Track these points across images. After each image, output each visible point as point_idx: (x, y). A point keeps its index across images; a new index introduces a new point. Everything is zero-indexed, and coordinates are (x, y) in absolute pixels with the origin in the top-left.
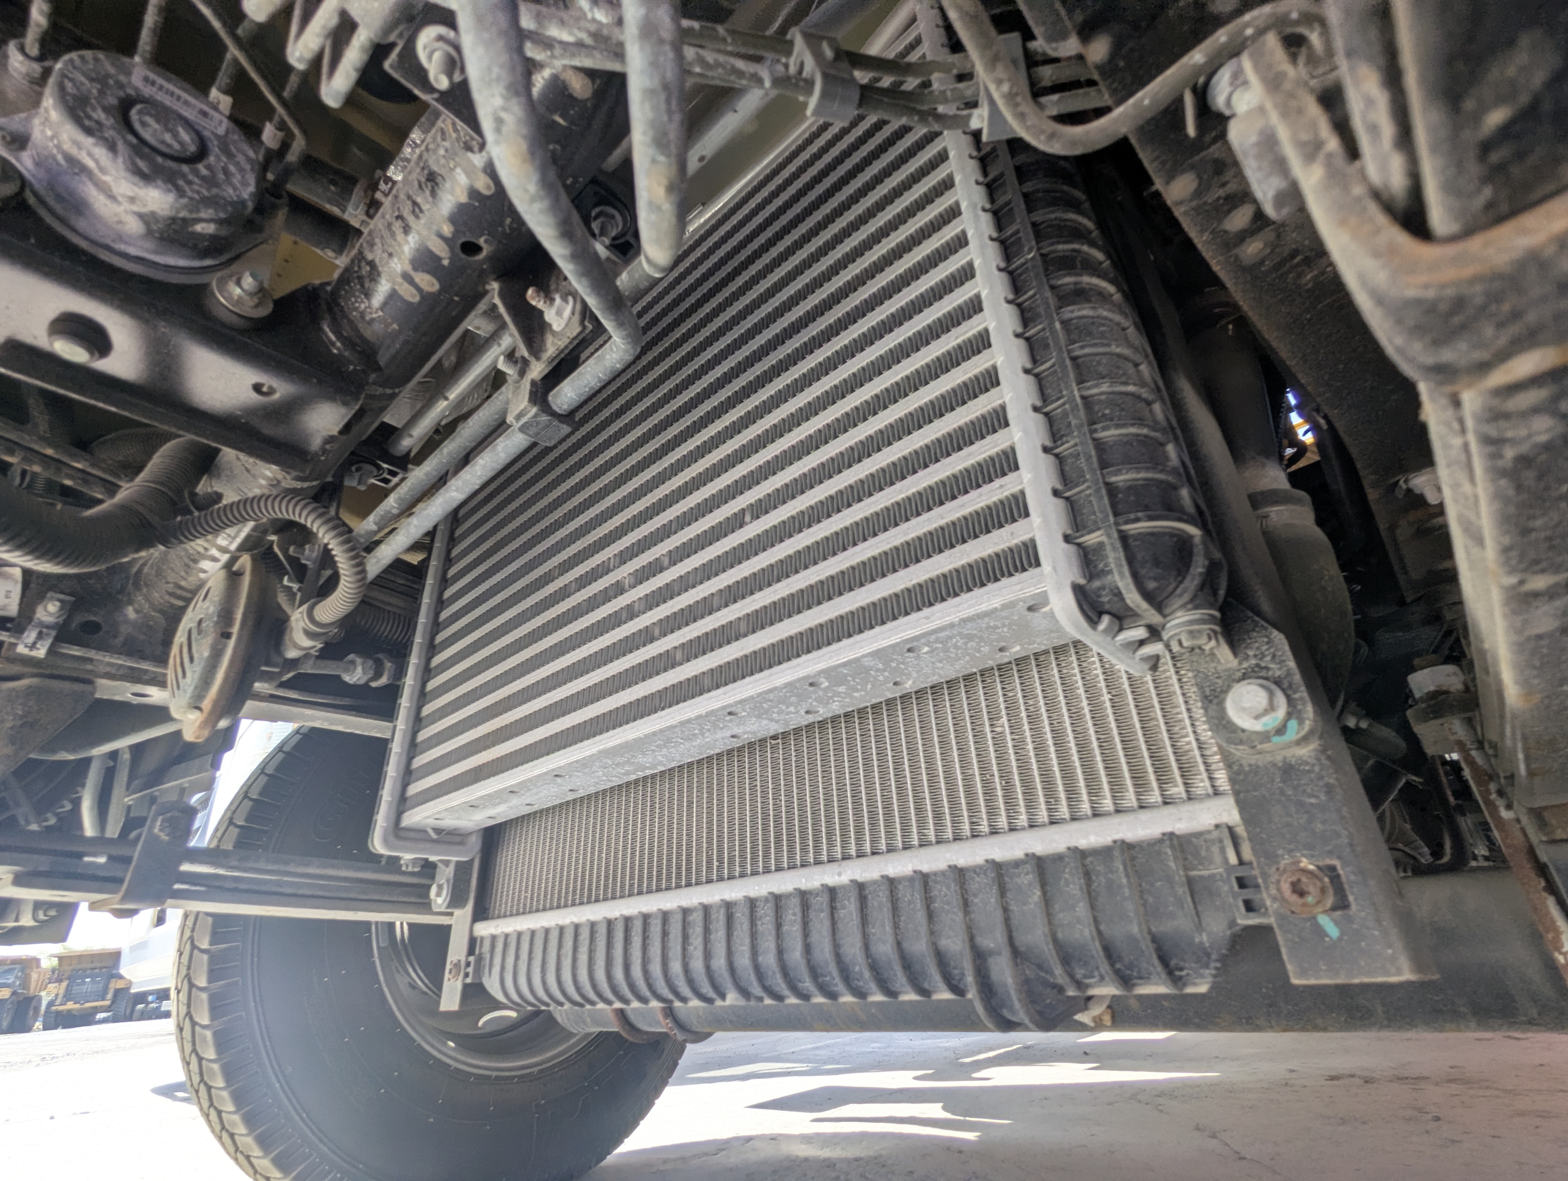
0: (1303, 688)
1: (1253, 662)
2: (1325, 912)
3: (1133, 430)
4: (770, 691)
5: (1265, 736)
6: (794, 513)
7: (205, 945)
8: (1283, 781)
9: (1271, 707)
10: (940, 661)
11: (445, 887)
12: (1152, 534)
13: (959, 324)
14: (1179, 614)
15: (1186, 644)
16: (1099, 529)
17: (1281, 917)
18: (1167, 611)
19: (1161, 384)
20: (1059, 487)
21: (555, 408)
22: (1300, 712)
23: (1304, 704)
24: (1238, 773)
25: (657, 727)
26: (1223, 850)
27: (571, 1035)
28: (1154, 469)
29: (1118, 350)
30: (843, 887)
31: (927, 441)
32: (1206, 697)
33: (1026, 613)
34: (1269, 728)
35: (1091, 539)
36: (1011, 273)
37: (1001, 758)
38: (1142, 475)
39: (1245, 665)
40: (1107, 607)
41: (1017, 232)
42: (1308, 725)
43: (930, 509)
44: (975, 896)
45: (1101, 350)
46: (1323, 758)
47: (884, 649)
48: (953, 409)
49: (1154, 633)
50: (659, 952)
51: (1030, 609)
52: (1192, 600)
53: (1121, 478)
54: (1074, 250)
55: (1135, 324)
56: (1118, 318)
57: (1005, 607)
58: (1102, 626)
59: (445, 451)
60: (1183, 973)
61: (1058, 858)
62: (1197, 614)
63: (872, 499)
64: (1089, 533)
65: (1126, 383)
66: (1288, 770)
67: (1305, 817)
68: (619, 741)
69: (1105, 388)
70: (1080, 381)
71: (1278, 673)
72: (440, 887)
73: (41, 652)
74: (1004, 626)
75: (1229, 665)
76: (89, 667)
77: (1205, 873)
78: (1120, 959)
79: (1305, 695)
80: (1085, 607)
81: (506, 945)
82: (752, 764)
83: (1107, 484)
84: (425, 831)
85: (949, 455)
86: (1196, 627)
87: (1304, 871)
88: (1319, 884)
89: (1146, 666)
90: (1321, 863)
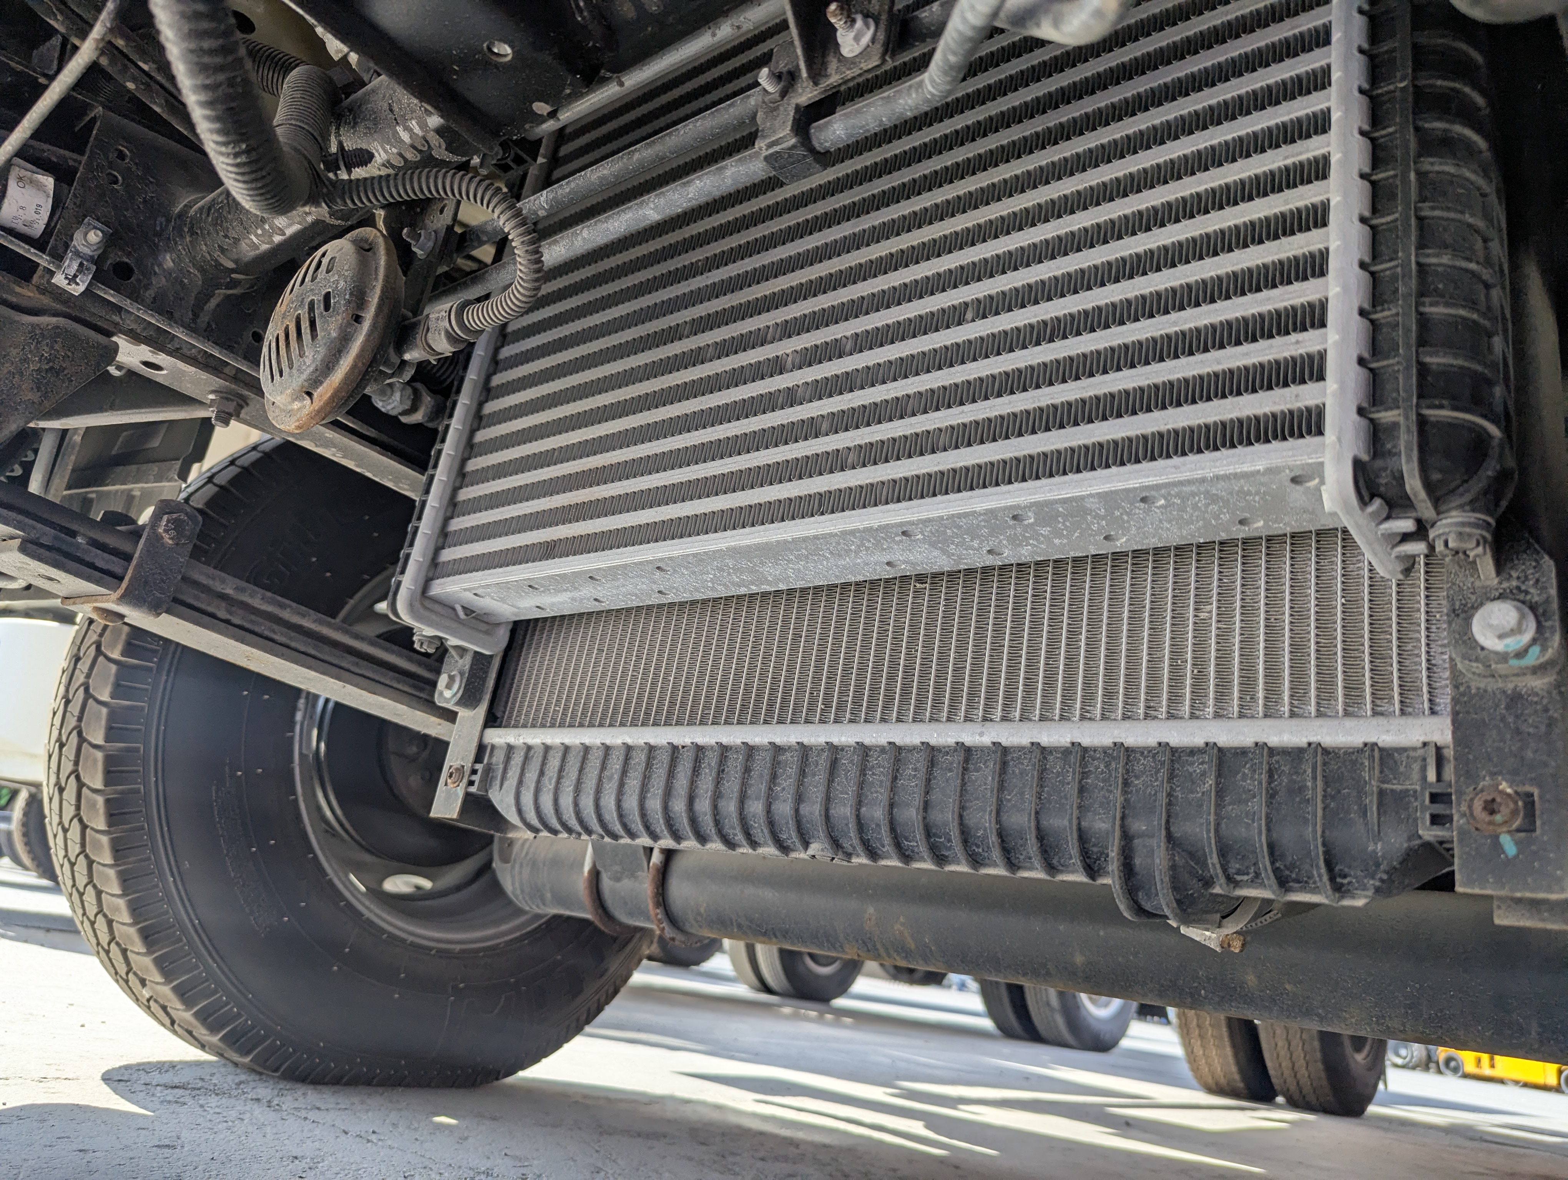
0: (1557, 617)
1: (1514, 583)
2: (1509, 832)
3: (1462, 312)
4: (966, 515)
5: (1503, 657)
6: (1034, 321)
7: (105, 696)
8: (1508, 708)
9: (1517, 631)
10: (1170, 521)
11: (458, 679)
12: (1450, 425)
13: (1293, 141)
14: (1454, 513)
15: (1450, 545)
16: (1398, 408)
17: (1462, 833)
18: (1444, 508)
19: (1506, 267)
20: (1366, 355)
21: (816, 144)
22: (1546, 639)
23: (1553, 633)
24: (1463, 694)
25: (812, 532)
26: (1424, 769)
27: (520, 912)
28: (1473, 358)
29: (1471, 220)
30: (981, 749)
31: (1221, 272)
32: (1454, 610)
33: (1288, 483)
34: (1510, 649)
35: (1386, 416)
36: (1372, 98)
37: (1200, 645)
38: (1459, 362)
39: (1505, 585)
40: (1382, 489)
41: (1394, 50)
42: (1549, 654)
43: (1206, 350)
44: (1137, 777)
45: (1452, 215)
46: (1555, 692)
47: (1116, 492)
48: (1261, 242)
49: (1421, 531)
50: (736, 788)
51: (1295, 480)
52: (1471, 502)
53: (1436, 360)
54: (1453, 89)
55: (1498, 191)
56: (1481, 182)
57: (1269, 471)
58: (1371, 509)
59: (637, 156)
60: (1345, 881)
61: (1241, 752)
62: (1473, 517)
63: (1137, 325)
64: (1386, 410)
65: (1469, 260)
66: (1515, 699)
67: (1519, 744)
68: (758, 540)
69: (1445, 260)
70: (1421, 246)
71: (1536, 599)
72: (452, 679)
73: (77, 290)
74: (1257, 493)
75: (1488, 583)
76: (117, 319)
77: (1398, 787)
78: (1282, 856)
79: (1557, 624)
80: (1362, 484)
81: (526, 759)
82: (886, 607)
83: (1420, 363)
84: (454, 609)
85: (1243, 294)
86: (1467, 530)
87: (1502, 793)
88: (1512, 806)
89: (1399, 567)
90: (1519, 789)
